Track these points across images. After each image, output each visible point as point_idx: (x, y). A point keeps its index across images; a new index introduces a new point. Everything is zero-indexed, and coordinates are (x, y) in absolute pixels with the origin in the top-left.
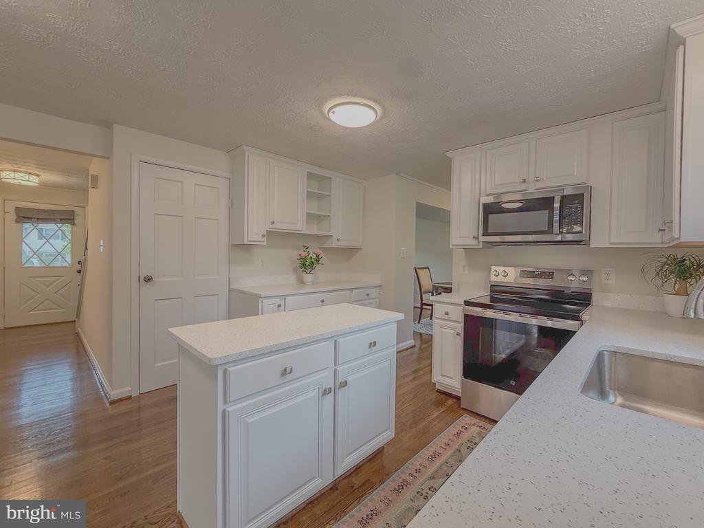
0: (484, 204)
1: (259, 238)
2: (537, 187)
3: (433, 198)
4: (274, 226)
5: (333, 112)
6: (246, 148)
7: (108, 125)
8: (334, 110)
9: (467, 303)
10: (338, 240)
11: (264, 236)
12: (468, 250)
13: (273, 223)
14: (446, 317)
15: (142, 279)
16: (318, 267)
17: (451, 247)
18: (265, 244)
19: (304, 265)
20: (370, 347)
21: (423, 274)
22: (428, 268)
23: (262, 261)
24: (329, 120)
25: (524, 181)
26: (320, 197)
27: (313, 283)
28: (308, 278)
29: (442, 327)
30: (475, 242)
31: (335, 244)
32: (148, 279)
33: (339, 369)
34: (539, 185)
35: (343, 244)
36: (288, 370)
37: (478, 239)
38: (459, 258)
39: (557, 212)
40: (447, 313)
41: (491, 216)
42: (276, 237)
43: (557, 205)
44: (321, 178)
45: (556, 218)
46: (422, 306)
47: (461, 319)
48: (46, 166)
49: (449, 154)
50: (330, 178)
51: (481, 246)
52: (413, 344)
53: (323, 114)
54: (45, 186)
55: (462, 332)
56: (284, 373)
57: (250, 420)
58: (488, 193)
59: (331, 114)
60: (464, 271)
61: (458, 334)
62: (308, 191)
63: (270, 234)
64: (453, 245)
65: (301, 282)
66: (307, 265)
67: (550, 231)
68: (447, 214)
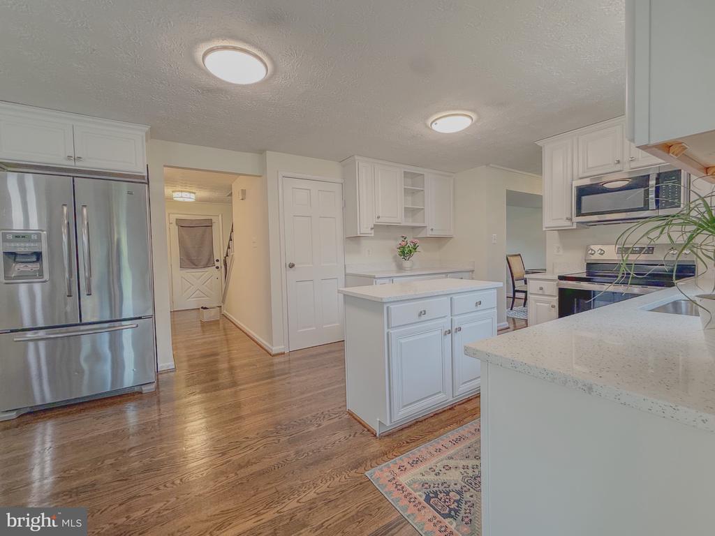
0: (577, 187)
1: (368, 231)
2: (632, 167)
3: (524, 184)
4: (380, 220)
5: (436, 124)
6: (356, 157)
7: (262, 152)
8: (437, 122)
9: (562, 278)
10: (432, 230)
11: (372, 229)
12: (562, 232)
13: (378, 217)
14: (541, 292)
15: (287, 265)
16: (415, 255)
17: (544, 229)
18: (372, 235)
19: (403, 253)
20: (476, 305)
21: (515, 262)
22: (520, 255)
23: (369, 251)
24: (431, 129)
25: (619, 162)
26: (413, 193)
27: (411, 270)
28: (407, 264)
29: (537, 301)
30: (568, 223)
31: (429, 234)
32: (292, 266)
33: (455, 318)
34: (633, 165)
35: (436, 233)
36: (423, 313)
37: (571, 219)
38: (553, 240)
39: (652, 190)
40: (541, 289)
41: (584, 198)
42: (382, 229)
43: (652, 182)
44: (414, 175)
45: (652, 196)
46: (514, 295)
47: (556, 293)
48: (201, 186)
49: (539, 143)
50: (423, 175)
51: (575, 227)
52: (508, 326)
53: (427, 126)
54: (200, 201)
55: (556, 304)
56: (420, 314)
57: (403, 341)
58: (581, 176)
59: (433, 125)
60: (558, 251)
61: (553, 307)
62: (405, 188)
63: (376, 227)
64: (546, 228)
65: (400, 268)
66: (405, 252)
67: (646, 208)
68: (539, 198)
